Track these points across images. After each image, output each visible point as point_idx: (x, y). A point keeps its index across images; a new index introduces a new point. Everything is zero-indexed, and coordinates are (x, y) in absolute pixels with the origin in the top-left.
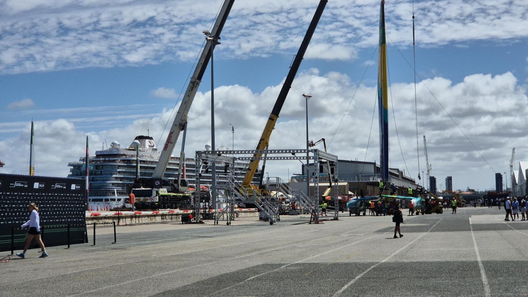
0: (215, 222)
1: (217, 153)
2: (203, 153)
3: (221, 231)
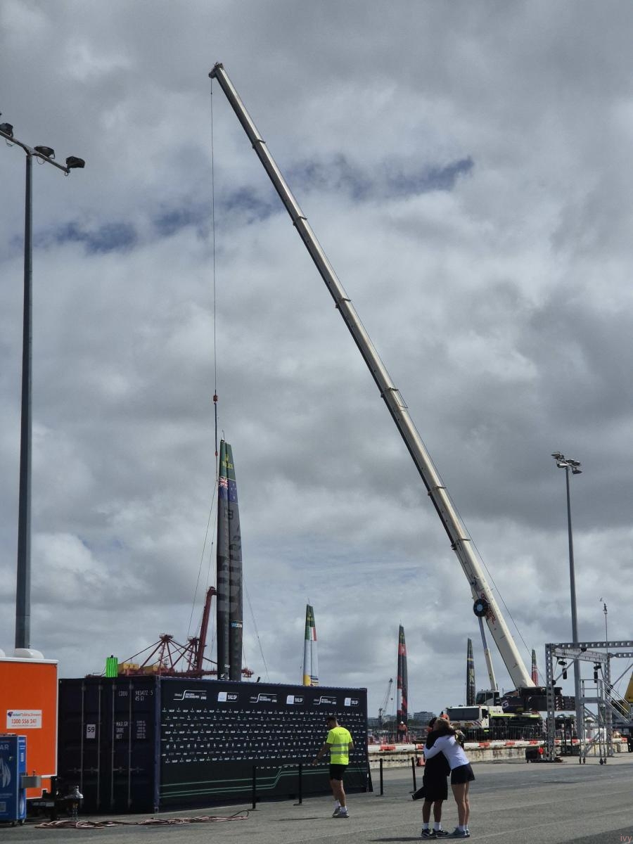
0: (580, 760)
1: (581, 646)
2: (557, 647)
3: (589, 774)
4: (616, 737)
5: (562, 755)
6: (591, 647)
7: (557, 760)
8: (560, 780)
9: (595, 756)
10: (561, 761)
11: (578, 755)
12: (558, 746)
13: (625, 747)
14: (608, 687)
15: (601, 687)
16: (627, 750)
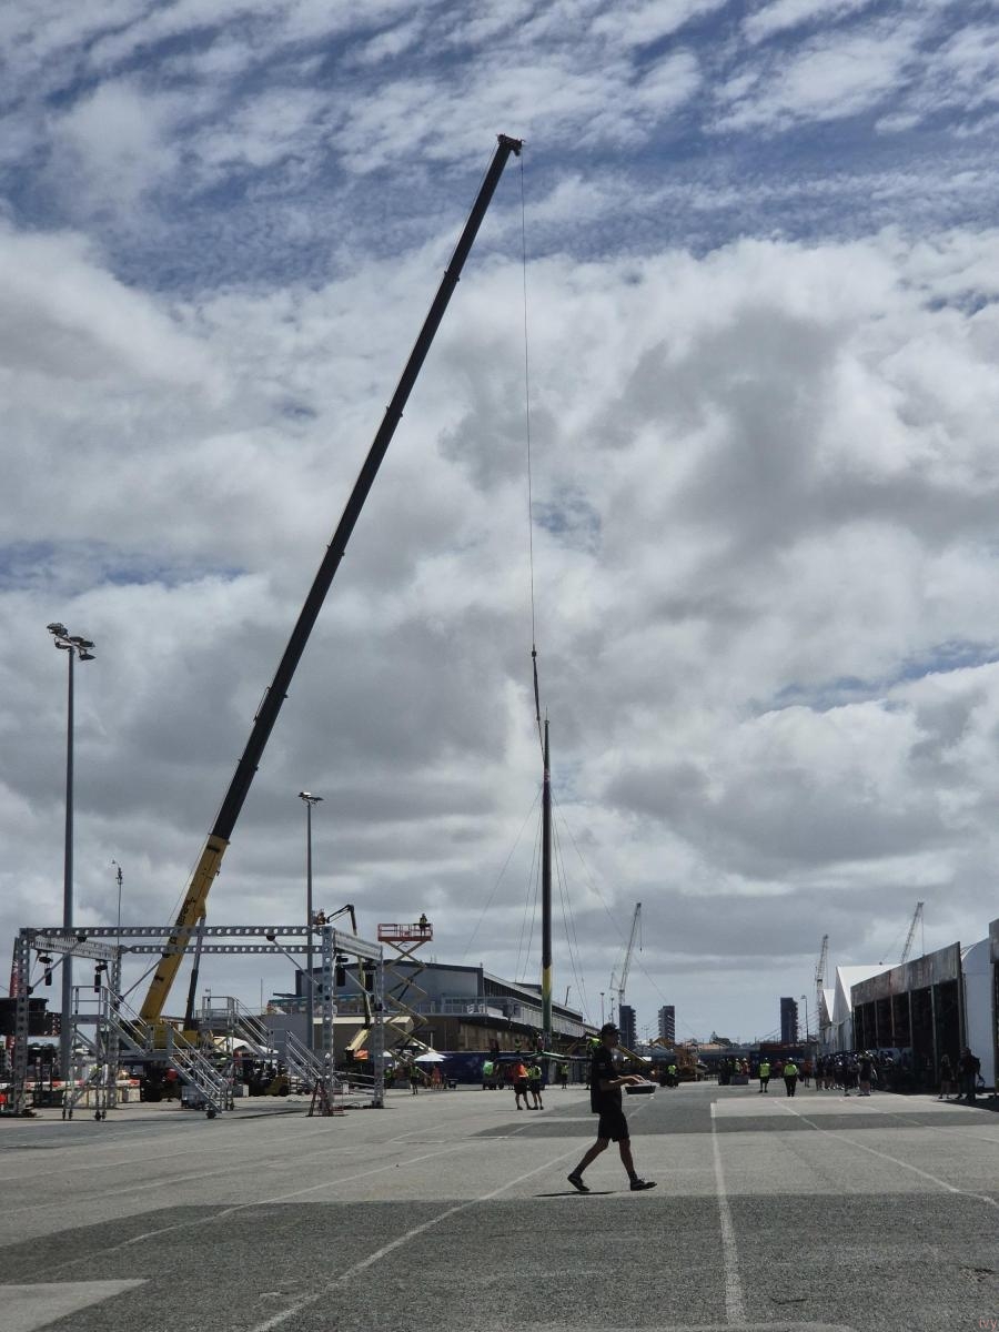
0: (64, 1113)
1: (77, 933)
2: (38, 933)
3: (79, 1134)
4: (121, 1079)
5: (34, 1105)
6: (94, 936)
7: (27, 1114)
8: (31, 1144)
9: (87, 1107)
10: (33, 1115)
11: (62, 1106)
12: (29, 1092)
13: (135, 1094)
14: (117, 999)
15: (106, 999)
16: (139, 1099)
